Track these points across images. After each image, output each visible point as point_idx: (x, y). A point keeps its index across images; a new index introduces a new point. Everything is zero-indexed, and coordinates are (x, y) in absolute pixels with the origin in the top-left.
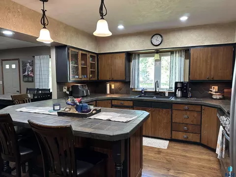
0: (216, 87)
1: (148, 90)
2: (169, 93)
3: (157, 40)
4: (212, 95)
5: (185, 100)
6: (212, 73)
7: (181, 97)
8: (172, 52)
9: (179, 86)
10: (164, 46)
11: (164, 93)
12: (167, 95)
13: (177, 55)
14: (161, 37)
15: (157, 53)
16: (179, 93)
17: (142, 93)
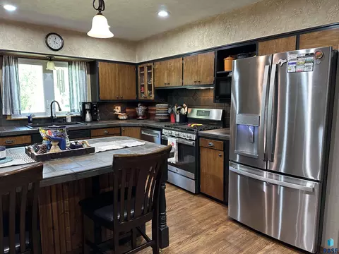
0: (119, 107)
1: (37, 117)
2: (72, 117)
3: (55, 42)
4: (118, 115)
5: (95, 125)
6: (121, 93)
8: (71, 62)
9: (87, 107)
10: (65, 53)
11: (64, 119)
12: (69, 120)
13: (77, 67)
14: (61, 39)
15: (51, 60)
17: (30, 122)
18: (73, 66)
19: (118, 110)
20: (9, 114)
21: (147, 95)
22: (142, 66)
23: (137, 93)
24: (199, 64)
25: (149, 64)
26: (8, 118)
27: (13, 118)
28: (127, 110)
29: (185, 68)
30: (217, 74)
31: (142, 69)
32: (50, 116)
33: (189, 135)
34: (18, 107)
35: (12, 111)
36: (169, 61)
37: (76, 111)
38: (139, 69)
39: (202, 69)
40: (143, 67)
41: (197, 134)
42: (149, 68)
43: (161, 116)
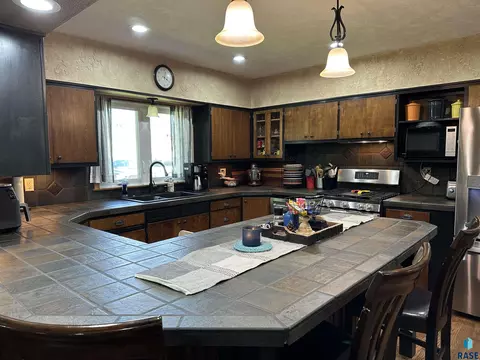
0: (224, 170)
2: (175, 185)
3: (165, 77)
4: (224, 180)
6: (234, 149)
7: (200, 191)
8: (173, 107)
9: (197, 170)
11: (165, 188)
12: (172, 190)
14: (171, 71)
15: (153, 104)
16: (198, 183)
17: (125, 193)
18: (176, 112)
19: (223, 173)
20: (98, 181)
21: (269, 153)
22: (261, 112)
23: (252, 150)
24: (368, 112)
25: (274, 111)
26: (96, 189)
27: (102, 187)
28: (233, 174)
29: (342, 115)
30: (400, 124)
31: (261, 116)
32: (148, 184)
33: (361, 205)
34: (111, 172)
35: (103, 178)
36: (313, 106)
37: (179, 176)
38: (255, 117)
39: (374, 118)
40: (263, 115)
41: (382, 203)
42: (276, 115)
43: (292, 181)
